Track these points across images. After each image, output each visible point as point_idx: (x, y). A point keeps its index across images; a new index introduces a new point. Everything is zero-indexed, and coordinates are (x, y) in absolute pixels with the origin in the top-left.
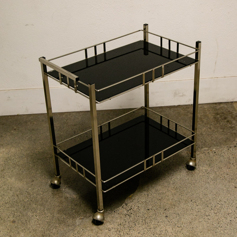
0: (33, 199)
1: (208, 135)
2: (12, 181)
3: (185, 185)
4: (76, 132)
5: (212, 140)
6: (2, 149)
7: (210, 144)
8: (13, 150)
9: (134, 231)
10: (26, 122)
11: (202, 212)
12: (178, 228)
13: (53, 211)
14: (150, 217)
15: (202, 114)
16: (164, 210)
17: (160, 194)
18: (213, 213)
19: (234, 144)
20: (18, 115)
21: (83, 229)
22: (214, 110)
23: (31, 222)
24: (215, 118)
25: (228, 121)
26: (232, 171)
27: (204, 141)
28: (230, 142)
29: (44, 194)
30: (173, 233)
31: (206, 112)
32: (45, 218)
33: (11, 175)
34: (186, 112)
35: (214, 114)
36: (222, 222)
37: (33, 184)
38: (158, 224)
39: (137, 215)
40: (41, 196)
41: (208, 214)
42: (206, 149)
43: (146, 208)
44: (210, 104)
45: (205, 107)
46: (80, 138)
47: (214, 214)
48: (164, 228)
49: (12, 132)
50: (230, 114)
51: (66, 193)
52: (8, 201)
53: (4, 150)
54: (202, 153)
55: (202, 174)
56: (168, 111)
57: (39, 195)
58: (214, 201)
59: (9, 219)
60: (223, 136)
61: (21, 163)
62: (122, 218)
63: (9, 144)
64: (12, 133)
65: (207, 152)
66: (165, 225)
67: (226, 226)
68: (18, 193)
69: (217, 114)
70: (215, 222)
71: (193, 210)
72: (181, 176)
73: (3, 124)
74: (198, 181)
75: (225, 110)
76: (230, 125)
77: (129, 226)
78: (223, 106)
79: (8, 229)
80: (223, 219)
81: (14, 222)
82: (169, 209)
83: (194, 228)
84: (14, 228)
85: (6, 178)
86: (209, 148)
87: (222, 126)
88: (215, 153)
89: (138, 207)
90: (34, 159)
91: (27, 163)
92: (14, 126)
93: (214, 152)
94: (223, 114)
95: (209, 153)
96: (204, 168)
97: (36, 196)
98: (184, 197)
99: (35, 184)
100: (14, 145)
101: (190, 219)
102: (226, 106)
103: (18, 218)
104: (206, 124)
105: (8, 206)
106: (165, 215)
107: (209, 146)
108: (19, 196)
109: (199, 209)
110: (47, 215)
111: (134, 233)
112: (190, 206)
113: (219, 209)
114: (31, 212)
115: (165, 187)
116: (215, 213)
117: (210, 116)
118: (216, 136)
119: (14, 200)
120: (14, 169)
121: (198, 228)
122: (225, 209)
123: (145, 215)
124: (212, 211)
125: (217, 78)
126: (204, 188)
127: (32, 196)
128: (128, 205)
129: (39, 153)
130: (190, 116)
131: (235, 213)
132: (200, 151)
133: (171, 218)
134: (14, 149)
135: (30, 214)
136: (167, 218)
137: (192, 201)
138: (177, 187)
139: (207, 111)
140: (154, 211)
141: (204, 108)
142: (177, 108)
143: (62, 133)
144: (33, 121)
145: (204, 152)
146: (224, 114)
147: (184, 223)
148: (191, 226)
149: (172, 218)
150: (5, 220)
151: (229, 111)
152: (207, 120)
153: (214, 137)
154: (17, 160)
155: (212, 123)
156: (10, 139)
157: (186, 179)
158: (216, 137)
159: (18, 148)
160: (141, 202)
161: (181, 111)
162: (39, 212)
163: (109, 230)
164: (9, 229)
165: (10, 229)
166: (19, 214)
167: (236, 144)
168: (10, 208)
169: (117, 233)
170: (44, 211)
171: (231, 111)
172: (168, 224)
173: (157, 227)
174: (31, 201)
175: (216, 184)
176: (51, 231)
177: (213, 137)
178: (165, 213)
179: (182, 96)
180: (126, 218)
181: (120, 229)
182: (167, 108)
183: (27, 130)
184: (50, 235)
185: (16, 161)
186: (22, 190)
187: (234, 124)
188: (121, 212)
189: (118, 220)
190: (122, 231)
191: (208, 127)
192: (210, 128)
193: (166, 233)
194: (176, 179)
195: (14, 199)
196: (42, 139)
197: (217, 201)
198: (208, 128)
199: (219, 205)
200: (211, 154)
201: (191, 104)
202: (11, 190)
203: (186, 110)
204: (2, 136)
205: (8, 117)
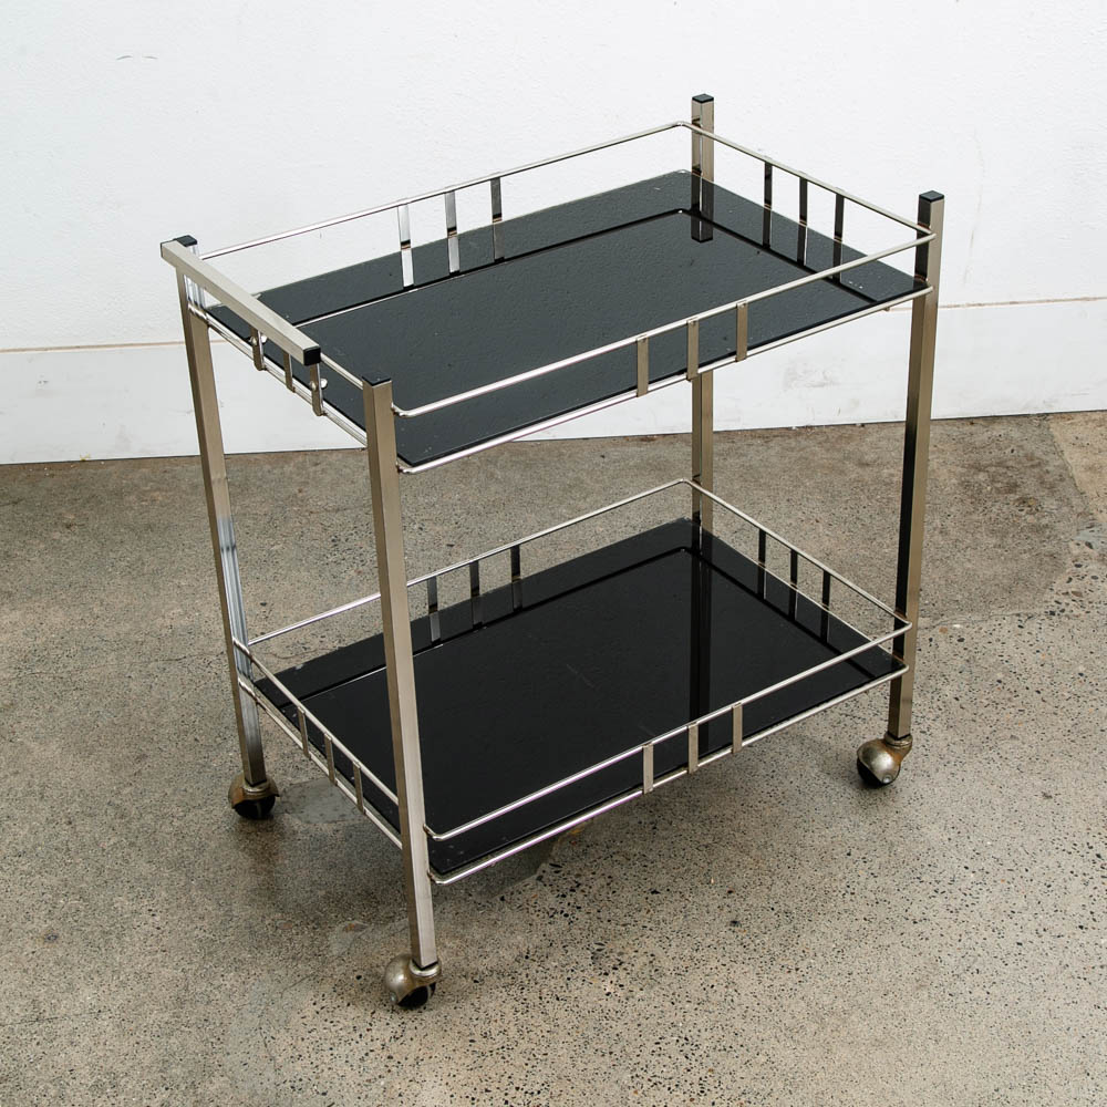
0: (141, 840)
1: (933, 561)
2: (49, 754)
4: (343, 540)
5: (949, 583)
6: (7, 610)
7: (940, 602)
8: (57, 618)
9: (586, 987)
10: (119, 494)
11: (893, 903)
12: (784, 976)
13: (228, 892)
14: (662, 924)
16: (723, 894)
17: (707, 822)
18: (943, 912)
19: (1046, 602)
20: (84, 461)
21: (357, 974)
22: (964, 451)
23: (128, 939)
24: (966, 485)
25: (1023, 501)
26: (1033, 723)
28: (1027, 593)
29: (190, 816)
30: (759, 996)
32: (192, 922)
33: (45, 727)
35: (963, 467)
36: (980, 951)
37: (139, 771)
38: (695, 954)
39: (601, 915)
40: (176, 823)
41: (918, 917)
43: (643, 882)
44: (943, 422)
46: (361, 569)
47: (948, 915)
48: (721, 975)
49: (57, 535)
50: (1036, 470)
52: (29, 846)
53: (16, 616)
56: (758, 451)
57: (168, 822)
58: (948, 854)
59: (29, 926)
60: (998, 568)
61: (93, 678)
62: (533, 928)
63: (38, 592)
64: (54, 540)
65: (927, 639)
66: (726, 960)
67: (998, 968)
68: (74, 808)
69: (979, 468)
70: (951, 951)
71: (853, 894)
73: (16, 503)
75: (1012, 451)
76: (1030, 518)
77: (564, 963)
78: (1002, 433)
79: (25, 971)
80: (986, 935)
81: (51, 938)
82: (749, 889)
83: (855, 973)
84: (51, 964)
85: (22, 743)
86: (937, 619)
87: (996, 521)
88: (961, 640)
89: (610, 877)
90: (150, 662)
91: (119, 675)
92: (63, 510)
93: (955, 640)
94: (1004, 470)
95: (933, 643)
97: (153, 823)
98: (817, 835)
99: (149, 773)
100: (63, 596)
101: (837, 935)
102: (1015, 434)
103: (70, 919)
105: (25, 868)
106: (727, 917)
107: (934, 611)
108: (78, 822)
109: (881, 889)
110: (200, 911)
111: (585, 993)
112: (840, 876)
113: (968, 892)
114: (131, 896)
115: (732, 792)
116: (951, 909)
117: (943, 474)
118: (969, 566)
119: (55, 843)
120: (58, 704)
121: (871, 977)
122: (995, 890)
123: (637, 916)
124: (939, 900)
125: (980, 305)
126: (907, 798)
127: (135, 825)
128: (564, 870)
129: (173, 633)
130: (853, 476)
131: (1038, 910)
133: (755, 930)
134: (61, 613)
135: (123, 903)
136: (736, 929)
137: (849, 854)
138: (787, 793)
140: (678, 896)
142: (800, 439)
143: (277, 543)
144: (148, 488)
146: (1008, 468)
147: (812, 954)
148: (842, 966)
149: (759, 928)
150: (11, 930)
151: (1030, 457)
153: (959, 571)
154: (71, 661)
155: (952, 510)
156: (47, 568)
157: (829, 756)
158: (969, 569)
159: (79, 610)
160: (620, 858)
161: (814, 454)
162: (163, 893)
163: (476, 981)
164: (30, 972)
165: (34, 969)
166: (73, 902)
167: (1054, 604)
168: (38, 876)
169: (511, 993)
170: (186, 889)
171: (1038, 454)
172: (740, 958)
173: (690, 970)
174: (132, 844)
175: (960, 779)
176: (216, 983)
177: (952, 569)
178: (726, 909)
179: (822, 385)
180: (552, 929)
181: (524, 975)
182: (753, 437)
183: (122, 530)
184: (212, 997)
185: (69, 669)
186: (93, 797)
187: (1050, 514)
188: (532, 903)
189: (519, 938)
190: (532, 983)
191: (934, 525)
193: (729, 998)
194: (782, 757)
195: (57, 835)
196: (189, 570)
197: (962, 858)
198: (935, 529)
199: (972, 875)
200: (943, 645)
201: (859, 421)
202: (42, 797)
203: (839, 451)
204: (8, 556)
205: (38, 470)
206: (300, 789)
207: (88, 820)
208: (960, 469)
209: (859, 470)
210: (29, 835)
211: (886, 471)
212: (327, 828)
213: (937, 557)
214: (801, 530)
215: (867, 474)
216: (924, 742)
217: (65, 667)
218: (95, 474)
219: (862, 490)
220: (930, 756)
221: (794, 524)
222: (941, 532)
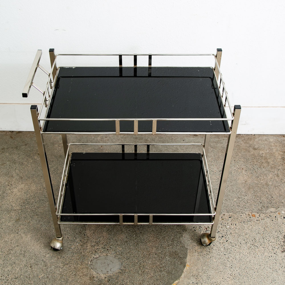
0: (50, 276)
1: (275, 186)
3: (245, 271)
5: (280, 195)
6: (21, 184)
7: (278, 203)
8: (33, 188)
10: (53, 144)
15: (268, 151)
22: (282, 146)
27: (270, 197)
29: (64, 268)
31: (273, 149)
33: (27, 229)
34: (248, 145)
35: (282, 152)
40: (61, 270)
42: (273, 210)
44: (276, 135)
45: (270, 139)
49: (36, 157)
51: (92, 269)
52: (19, 275)
53: (23, 186)
54: (268, 217)
55: (267, 254)
61: (41, 211)
63: (29, 178)
64: (35, 159)
65: (275, 216)
68: (32, 261)
72: (241, 254)
73: (26, 145)
74: (263, 267)
85: (20, 234)
86: (277, 209)
95: (276, 218)
96: (271, 244)
97: (54, 270)
100: (36, 180)
104: (272, 168)
107: (276, 206)
108: (33, 267)
117: (277, 154)
119: (26, 274)
120: (31, 220)
126: (271, 280)
127: (49, 270)
130: (252, 153)
132: (266, 213)
134: (34, 186)
138: (235, 274)
139: (274, 146)
141: (270, 142)
145: (270, 216)
152: (273, 161)
154: (36, 204)
155: (280, 167)
157: (248, 261)
159: (39, 186)
161: (241, 144)
177: (281, 190)
182: (225, 137)
183: (53, 157)
185: (35, 207)
192: (278, 176)
194: (234, 260)
195: (27, 271)
198: (275, 174)
200: (279, 219)
201: (253, 133)
202: (24, 256)
203: (248, 143)
204: (22, 164)
205: (33, 134)
206: (96, 260)
207: (36, 266)
208: (281, 153)
209: (254, 151)
210: (19, 271)
211: (261, 152)
212: (103, 276)
213: (276, 185)
214: (238, 172)
215: (256, 152)
216: (275, 257)
217: (34, 206)
218: (48, 136)
219: (255, 158)
220: (277, 263)
221: (236, 170)
222: (277, 176)
